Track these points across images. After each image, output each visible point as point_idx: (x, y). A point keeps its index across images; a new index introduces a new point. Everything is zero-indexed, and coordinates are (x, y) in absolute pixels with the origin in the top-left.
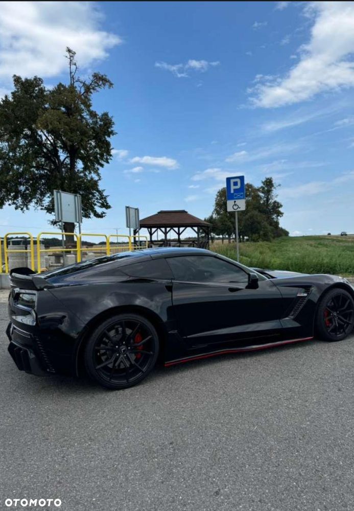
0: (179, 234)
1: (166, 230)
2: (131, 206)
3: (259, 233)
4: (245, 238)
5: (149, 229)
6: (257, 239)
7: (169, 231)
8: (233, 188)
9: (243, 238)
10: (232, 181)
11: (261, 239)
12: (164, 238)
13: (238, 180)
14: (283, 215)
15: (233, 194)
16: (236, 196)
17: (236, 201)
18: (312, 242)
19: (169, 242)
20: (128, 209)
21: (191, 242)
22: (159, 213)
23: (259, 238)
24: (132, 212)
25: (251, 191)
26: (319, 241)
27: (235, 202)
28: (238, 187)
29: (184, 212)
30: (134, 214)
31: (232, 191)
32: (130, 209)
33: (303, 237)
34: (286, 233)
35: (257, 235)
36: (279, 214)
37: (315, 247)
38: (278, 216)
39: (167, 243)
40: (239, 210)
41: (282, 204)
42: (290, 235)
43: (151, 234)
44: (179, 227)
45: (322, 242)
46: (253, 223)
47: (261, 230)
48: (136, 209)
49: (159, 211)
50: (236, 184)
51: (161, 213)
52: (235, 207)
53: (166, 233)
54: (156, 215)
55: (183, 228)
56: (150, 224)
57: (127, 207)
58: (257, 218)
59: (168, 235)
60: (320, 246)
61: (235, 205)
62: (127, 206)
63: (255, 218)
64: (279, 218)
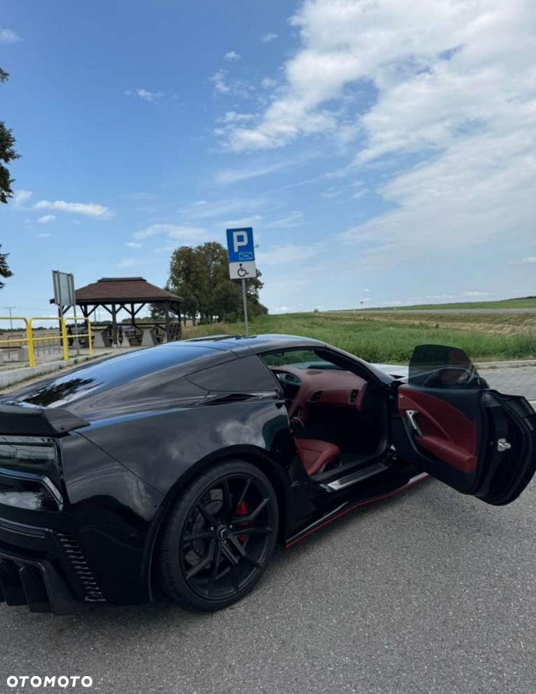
0: (133, 313)
1: (114, 308)
2: (60, 271)
3: (236, 311)
4: (214, 317)
5: (83, 307)
6: (234, 319)
7: (119, 309)
8: (237, 244)
9: (212, 319)
10: (235, 235)
11: (239, 319)
12: (111, 320)
13: (244, 234)
14: (263, 286)
15: (237, 253)
16: (241, 256)
17: (242, 263)
18: (301, 322)
19: (119, 327)
20: (56, 274)
21: (153, 326)
22: (99, 281)
23: (237, 318)
24: (63, 280)
25: (220, 253)
26: (311, 320)
27: (241, 265)
28: (245, 243)
29: (141, 280)
30: (66, 282)
31: (236, 250)
32: (61, 275)
33: (287, 314)
34: (265, 310)
35: (233, 313)
36: (258, 284)
37: (308, 327)
38: (257, 287)
39: (117, 328)
40: (246, 276)
41: (261, 272)
42: (270, 312)
43: (86, 315)
44: (132, 303)
45: (315, 320)
46: (227, 297)
47: (239, 306)
48: (69, 275)
49: (100, 278)
50: (240, 239)
51: (103, 281)
52: (242, 273)
53: (114, 313)
54: (96, 284)
55: (140, 305)
56: (85, 299)
57: (55, 272)
58: (232, 290)
59: (117, 315)
60: (314, 326)
61: (242, 270)
62: (56, 270)
63: (230, 290)
64: (258, 289)
